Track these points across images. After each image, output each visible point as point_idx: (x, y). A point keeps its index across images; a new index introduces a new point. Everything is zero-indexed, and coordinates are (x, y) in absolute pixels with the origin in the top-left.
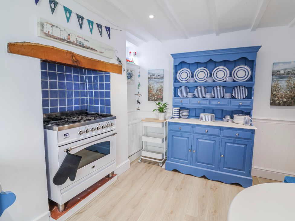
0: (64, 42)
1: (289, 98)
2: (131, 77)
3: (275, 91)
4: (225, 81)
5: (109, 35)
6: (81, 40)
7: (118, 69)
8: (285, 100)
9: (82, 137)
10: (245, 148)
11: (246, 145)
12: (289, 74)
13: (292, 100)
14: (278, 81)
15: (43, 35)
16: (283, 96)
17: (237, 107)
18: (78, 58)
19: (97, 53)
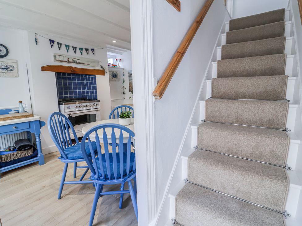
0: (66, 62)
2: (116, 76)
5: (94, 54)
6: (75, 60)
7: (102, 72)
9: (77, 109)
15: (55, 61)
18: (74, 69)
19: (85, 65)
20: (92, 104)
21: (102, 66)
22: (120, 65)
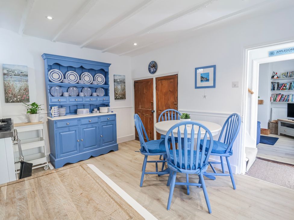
1: (122, 95)
4: (91, 84)
8: (121, 96)
10: (113, 127)
17: (102, 102)
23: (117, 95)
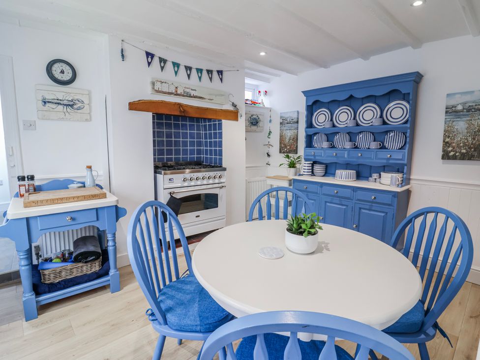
0: (172, 95)
1: (470, 148)
2: (257, 123)
3: (449, 137)
4: (372, 125)
5: (221, 80)
6: (188, 90)
7: (234, 115)
8: (464, 151)
9: (186, 184)
10: (384, 218)
11: (387, 213)
12: (471, 109)
13: (475, 151)
14: (453, 121)
15: (154, 92)
16: (462, 145)
17: (385, 161)
18: (185, 108)
19: (206, 100)
20: (212, 174)
21: (235, 103)
22: (265, 101)
23: (450, 149)
